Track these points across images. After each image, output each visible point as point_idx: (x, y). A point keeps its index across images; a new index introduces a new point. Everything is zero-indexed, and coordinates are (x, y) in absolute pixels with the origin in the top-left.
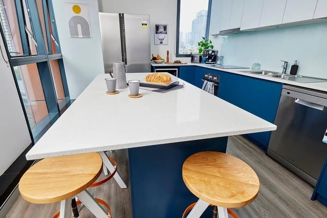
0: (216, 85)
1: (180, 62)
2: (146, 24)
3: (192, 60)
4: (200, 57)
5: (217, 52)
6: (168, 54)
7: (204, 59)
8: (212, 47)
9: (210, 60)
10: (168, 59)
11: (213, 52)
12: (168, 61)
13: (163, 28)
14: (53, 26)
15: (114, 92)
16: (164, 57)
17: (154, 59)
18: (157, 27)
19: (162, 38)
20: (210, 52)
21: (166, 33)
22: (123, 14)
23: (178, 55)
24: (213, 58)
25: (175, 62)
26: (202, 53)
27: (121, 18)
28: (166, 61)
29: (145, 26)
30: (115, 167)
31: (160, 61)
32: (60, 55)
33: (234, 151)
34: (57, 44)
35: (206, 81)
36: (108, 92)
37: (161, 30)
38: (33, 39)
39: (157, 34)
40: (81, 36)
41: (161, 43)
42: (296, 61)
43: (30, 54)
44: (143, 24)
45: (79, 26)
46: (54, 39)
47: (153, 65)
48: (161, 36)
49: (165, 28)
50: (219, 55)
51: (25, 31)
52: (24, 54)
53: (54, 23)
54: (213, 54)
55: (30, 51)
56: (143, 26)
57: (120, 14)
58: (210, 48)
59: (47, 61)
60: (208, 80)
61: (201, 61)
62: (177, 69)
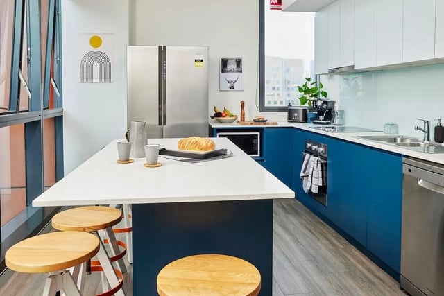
0: (322, 161)
1: (264, 121)
2: (202, 61)
3: (290, 118)
4: (305, 111)
5: (334, 102)
6: (243, 106)
7: (311, 114)
8: (325, 94)
9: (322, 118)
10: (243, 115)
11: (325, 102)
12: (243, 119)
13: (235, 63)
14: (56, 65)
15: (127, 160)
16: (236, 111)
17: (218, 115)
18: (225, 63)
19: (234, 79)
20: (319, 103)
21: (241, 72)
22: (165, 47)
23: (263, 108)
24: (326, 113)
25: (255, 121)
26: (307, 105)
27: (162, 52)
28: (239, 119)
29: (201, 64)
30: (120, 281)
31: (228, 118)
32: (59, 110)
33: (343, 281)
34: (58, 93)
35: (308, 155)
36: (120, 161)
37: (232, 66)
38: (27, 87)
39: (224, 74)
40: (96, 79)
41: (232, 87)
42: (440, 120)
43: (18, 111)
44: (196, 61)
45: (96, 66)
46: (54, 86)
47: (214, 126)
48: (232, 76)
49: (239, 63)
50: (337, 108)
51: (19, 77)
52: (10, 109)
53: (59, 62)
54: (324, 106)
55: (18, 105)
56: (197, 64)
57: (160, 47)
58: (321, 96)
59: (40, 121)
60: (312, 153)
61: (305, 119)
62: (258, 134)
